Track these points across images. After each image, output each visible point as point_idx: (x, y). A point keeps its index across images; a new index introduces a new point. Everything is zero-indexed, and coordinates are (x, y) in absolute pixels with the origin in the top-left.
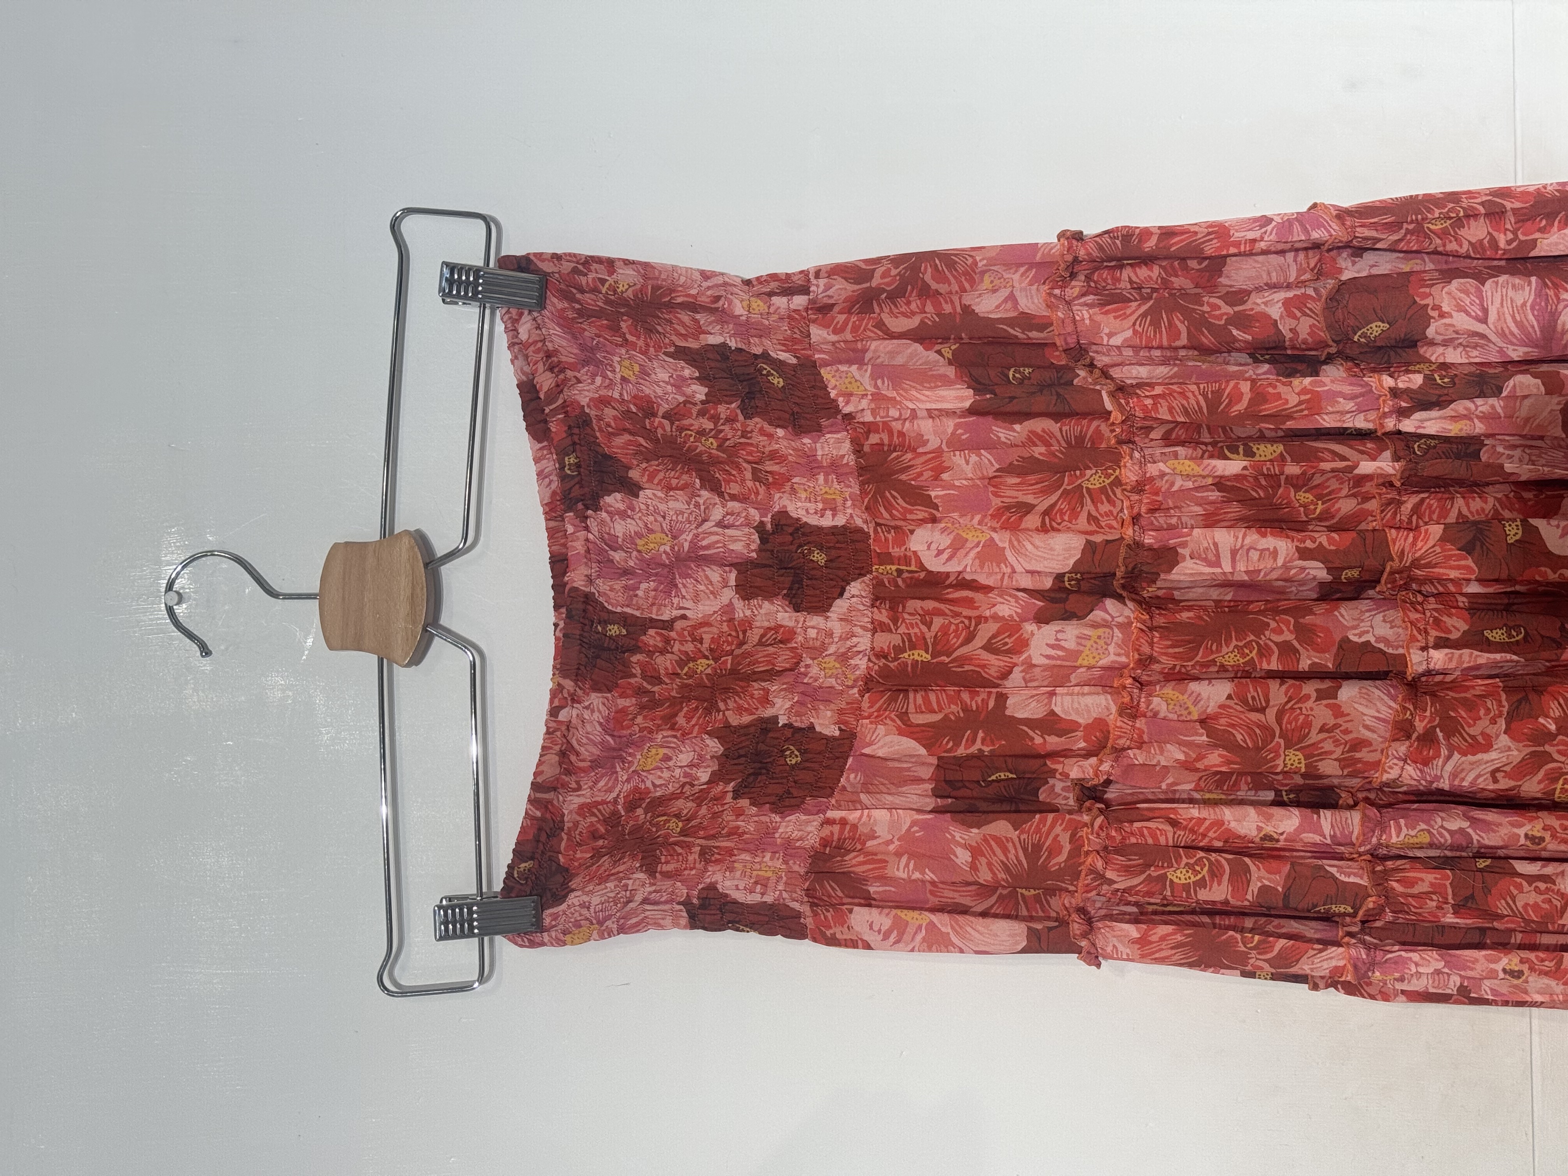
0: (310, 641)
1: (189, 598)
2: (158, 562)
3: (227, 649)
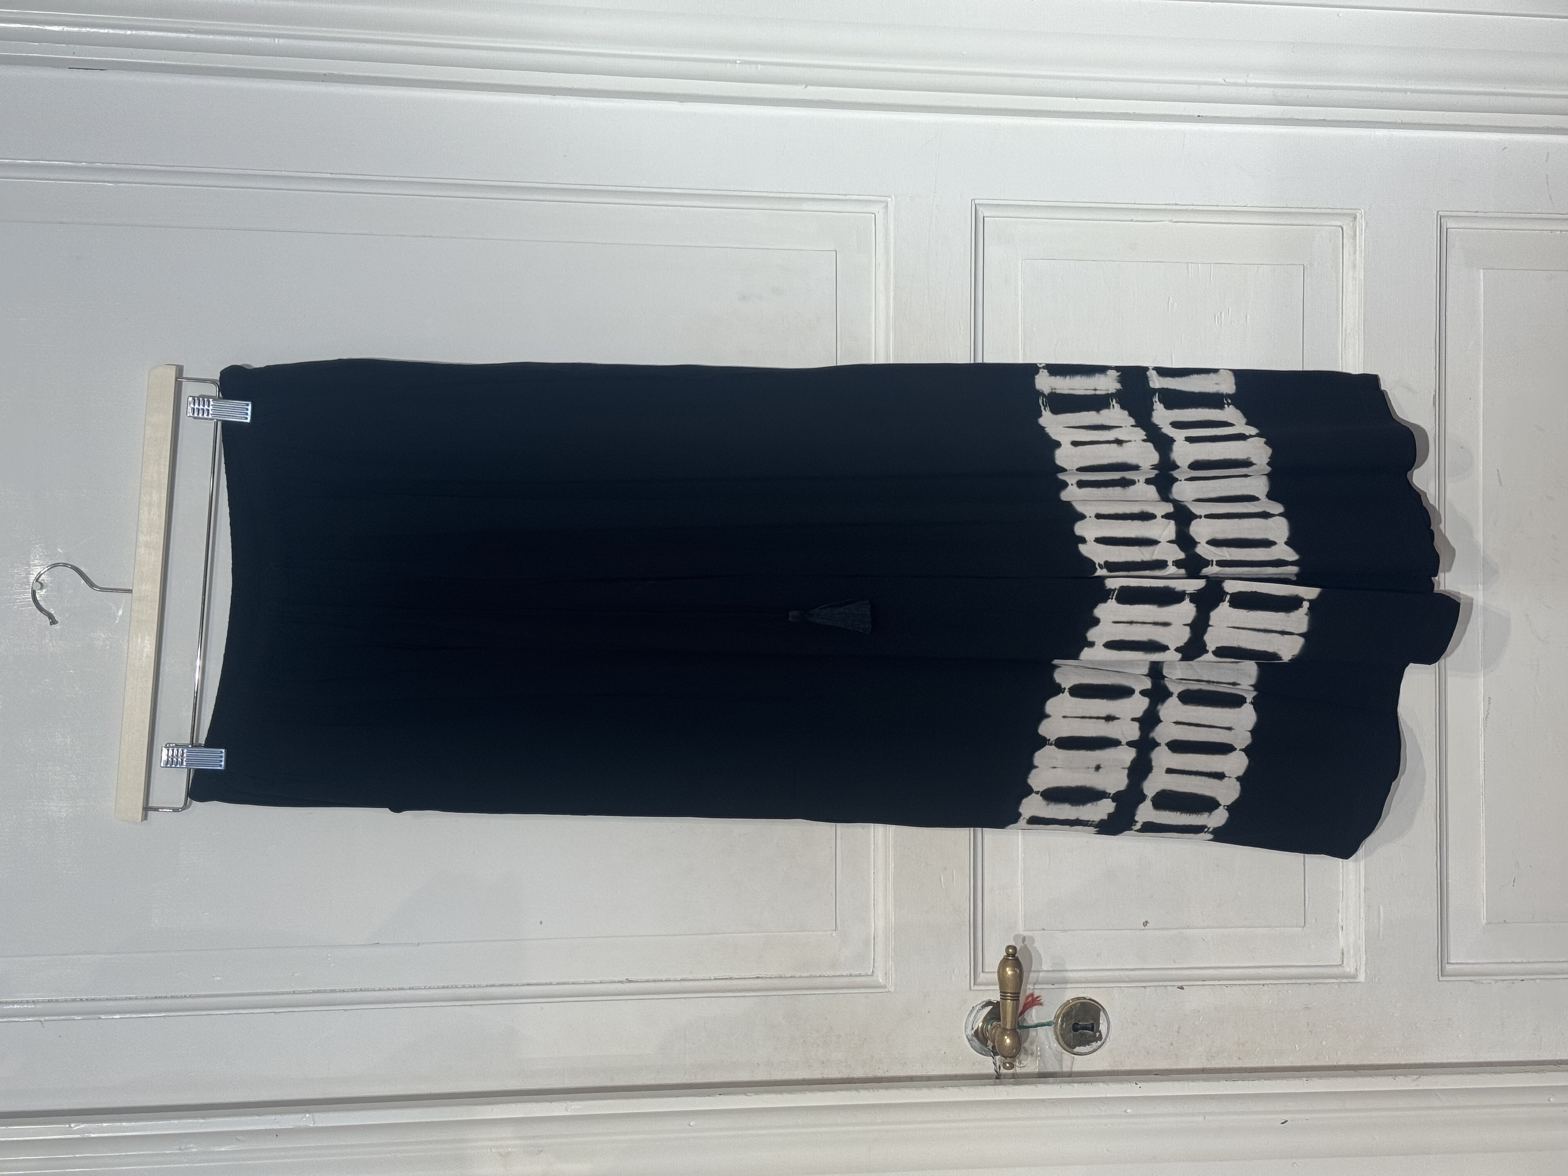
0: (120, 612)
1: (48, 585)
2: (29, 565)
3: (70, 616)
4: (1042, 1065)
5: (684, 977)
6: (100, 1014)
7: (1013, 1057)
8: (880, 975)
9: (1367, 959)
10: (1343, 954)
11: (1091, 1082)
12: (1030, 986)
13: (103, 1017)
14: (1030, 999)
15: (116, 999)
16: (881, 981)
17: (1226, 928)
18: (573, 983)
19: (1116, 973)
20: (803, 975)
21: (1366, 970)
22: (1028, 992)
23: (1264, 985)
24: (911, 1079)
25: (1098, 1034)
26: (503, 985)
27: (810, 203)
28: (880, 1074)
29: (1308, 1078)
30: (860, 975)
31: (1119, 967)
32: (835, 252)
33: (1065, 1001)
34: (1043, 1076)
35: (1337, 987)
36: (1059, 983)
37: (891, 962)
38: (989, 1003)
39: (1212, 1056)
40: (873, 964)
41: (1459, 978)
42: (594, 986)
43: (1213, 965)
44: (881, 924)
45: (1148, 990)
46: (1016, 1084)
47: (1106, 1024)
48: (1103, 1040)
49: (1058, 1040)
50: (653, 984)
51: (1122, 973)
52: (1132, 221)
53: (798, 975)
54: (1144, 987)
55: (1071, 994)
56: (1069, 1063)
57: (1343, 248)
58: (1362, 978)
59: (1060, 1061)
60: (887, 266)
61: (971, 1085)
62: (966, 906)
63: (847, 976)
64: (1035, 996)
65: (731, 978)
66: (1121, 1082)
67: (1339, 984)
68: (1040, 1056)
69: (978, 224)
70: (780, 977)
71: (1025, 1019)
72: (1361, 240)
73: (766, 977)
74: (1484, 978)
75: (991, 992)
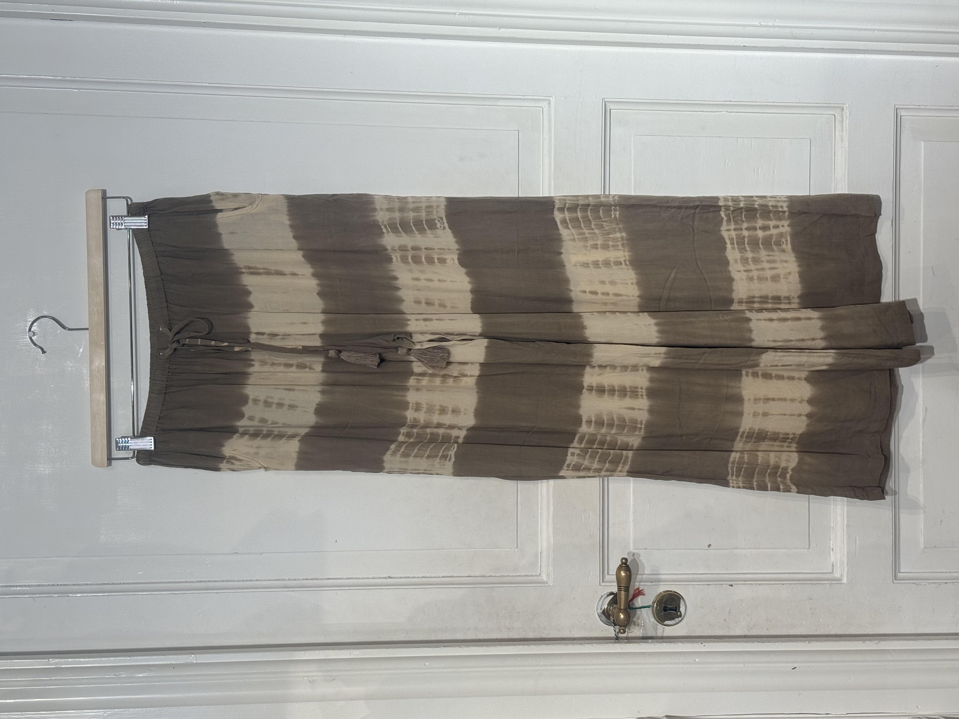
0: (81, 350)
1: (37, 334)
2: (26, 321)
3: (51, 352)
4: (644, 631)
5: (424, 575)
6: (69, 593)
7: (625, 626)
8: (544, 575)
9: (848, 569)
10: (833, 566)
11: (674, 642)
12: (637, 584)
13: (70, 595)
14: (637, 591)
15: (78, 585)
16: (544, 579)
17: (760, 549)
18: (356, 578)
19: (691, 576)
20: (496, 575)
21: (847, 576)
22: (636, 587)
23: (783, 584)
24: (563, 639)
25: (679, 613)
26: (313, 579)
27: (502, 101)
28: (544, 636)
29: (809, 641)
30: (532, 576)
31: (693, 572)
32: (517, 132)
33: (659, 592)
34: (645, 639)
35: (829, 586)
36: (655, 582)
37: (551, 567)
38: (611, 594)
39: (750, 628)
40: (541, 569)
41: (906, 581)
42: (369, 580)
43: (752, 572)
44: (545, 544)
45: (710, 586)
46: (628, 643)
47: (684, 607)
48: (682, 617)
49: (654, 616)
50: (404, 580)
51: (695, 576)
52: (703, 111)
53: (493, 575)
54: (708, 585)
55: (662, 588)
56: (661, 632)
57: (835, 128)
58: (845, 581)
59: (656, 630)
60: (550, 139)
61: (600, 643)
62: (597, 533)
63: (524, 576)
64: (640, 589)
65: (452, 577)
66: (693, 642)
67: (830, 584)
68: (643, 626)
69: (606, 114)
70: (483, 576)
71: (633, 604)
72: (846, 123)
73: (474, 576)
74: (921, 581)
75: (612, 587)
